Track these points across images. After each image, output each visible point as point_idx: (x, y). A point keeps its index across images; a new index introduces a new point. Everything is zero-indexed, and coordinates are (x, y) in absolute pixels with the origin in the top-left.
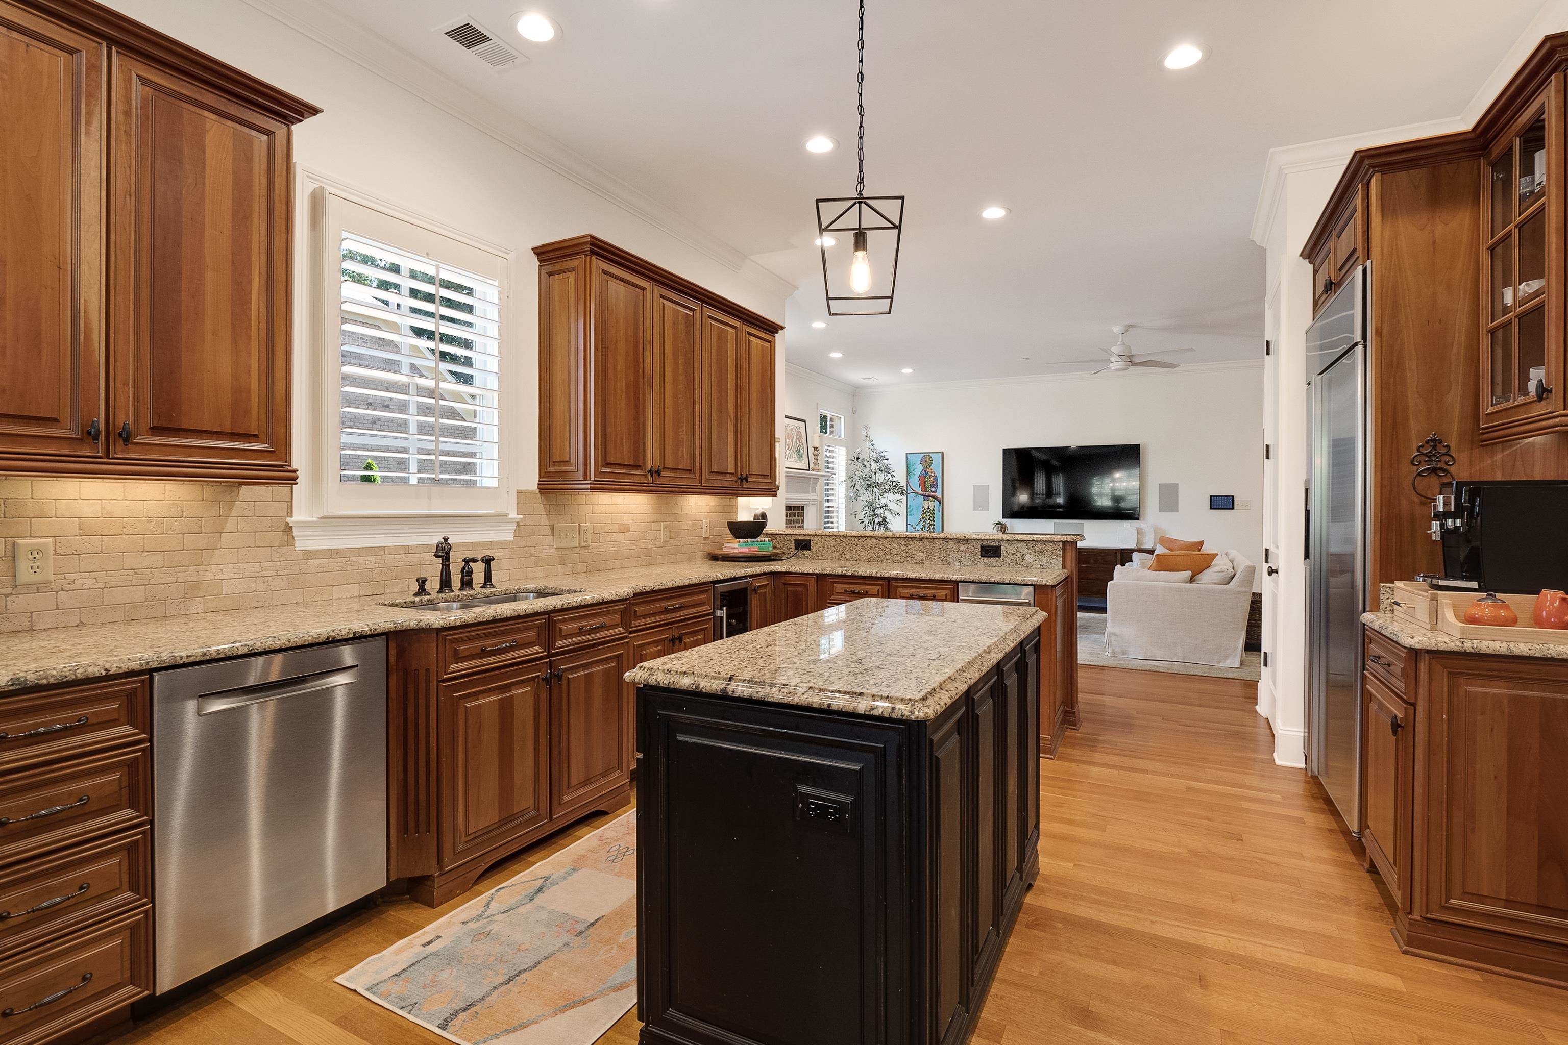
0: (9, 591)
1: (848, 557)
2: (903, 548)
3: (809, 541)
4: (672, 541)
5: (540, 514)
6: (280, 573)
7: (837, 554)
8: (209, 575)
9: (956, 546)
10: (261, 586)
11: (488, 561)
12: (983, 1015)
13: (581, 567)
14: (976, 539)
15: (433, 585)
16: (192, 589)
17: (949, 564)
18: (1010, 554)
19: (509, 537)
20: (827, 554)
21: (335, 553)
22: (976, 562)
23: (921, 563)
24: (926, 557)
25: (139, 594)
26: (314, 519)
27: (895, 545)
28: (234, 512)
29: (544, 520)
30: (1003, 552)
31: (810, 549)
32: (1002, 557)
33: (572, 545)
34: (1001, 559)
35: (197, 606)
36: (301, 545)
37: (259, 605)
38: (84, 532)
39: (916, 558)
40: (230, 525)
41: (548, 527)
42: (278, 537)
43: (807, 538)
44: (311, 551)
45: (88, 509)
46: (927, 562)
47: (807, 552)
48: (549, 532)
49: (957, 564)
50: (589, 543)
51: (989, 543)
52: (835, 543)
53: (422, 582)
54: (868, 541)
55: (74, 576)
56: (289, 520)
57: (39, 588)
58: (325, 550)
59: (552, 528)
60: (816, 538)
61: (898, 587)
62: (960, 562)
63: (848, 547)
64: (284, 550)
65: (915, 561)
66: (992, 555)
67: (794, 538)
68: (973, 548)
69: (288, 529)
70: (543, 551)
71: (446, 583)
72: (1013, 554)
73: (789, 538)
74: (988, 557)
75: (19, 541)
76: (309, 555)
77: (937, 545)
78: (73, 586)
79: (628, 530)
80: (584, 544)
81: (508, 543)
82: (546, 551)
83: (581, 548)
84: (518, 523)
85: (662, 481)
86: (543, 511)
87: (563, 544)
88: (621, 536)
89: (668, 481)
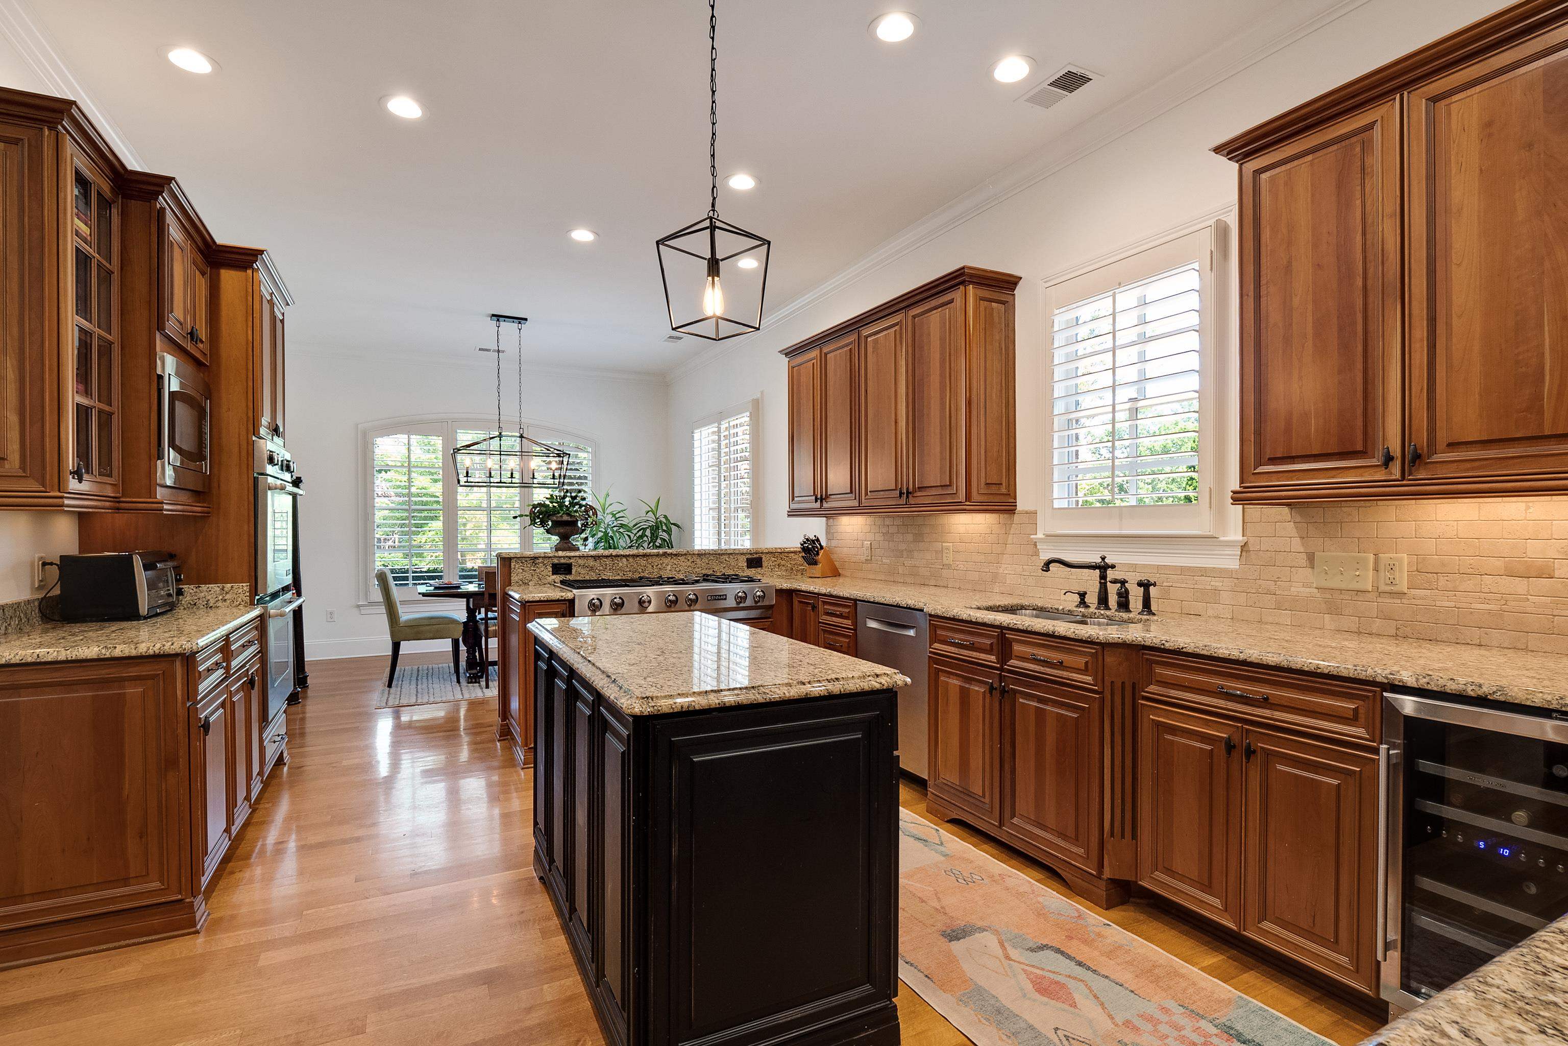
5: (1288, 539)
6: (1032, 574)
11: (1144, 585)
12: (563, 937)
13: (1377, 625)
15: (1092, 599)
19: (1232, 563)
26: (1043, 536)
28: (1011, 532)
29: (1297, 545)
33: (1357, 586)
36: (1042, 555)
40: (1009, 540)
41: (1304, 556)
42: (1030, 549)
48: (1304, 562)
50: (1405, 587)
53: (1082, 595)
56: (1034, 536)
59: (1311, 558)
64: (1034, 557)
69: (1035, 544)
70: (1292, 589)
71: (1103, 600)
75: (944, 544)
79: (1545, 573)
80: (1388, 588)
81: (1221, 570)
82: (1297, 589)
83: (1380, 594)
84: (1244, 547)
85: (1441, 472)
86: (1294, 533)
87: (1335, 582)
88: (1520, 586)
89: (1467, 470)
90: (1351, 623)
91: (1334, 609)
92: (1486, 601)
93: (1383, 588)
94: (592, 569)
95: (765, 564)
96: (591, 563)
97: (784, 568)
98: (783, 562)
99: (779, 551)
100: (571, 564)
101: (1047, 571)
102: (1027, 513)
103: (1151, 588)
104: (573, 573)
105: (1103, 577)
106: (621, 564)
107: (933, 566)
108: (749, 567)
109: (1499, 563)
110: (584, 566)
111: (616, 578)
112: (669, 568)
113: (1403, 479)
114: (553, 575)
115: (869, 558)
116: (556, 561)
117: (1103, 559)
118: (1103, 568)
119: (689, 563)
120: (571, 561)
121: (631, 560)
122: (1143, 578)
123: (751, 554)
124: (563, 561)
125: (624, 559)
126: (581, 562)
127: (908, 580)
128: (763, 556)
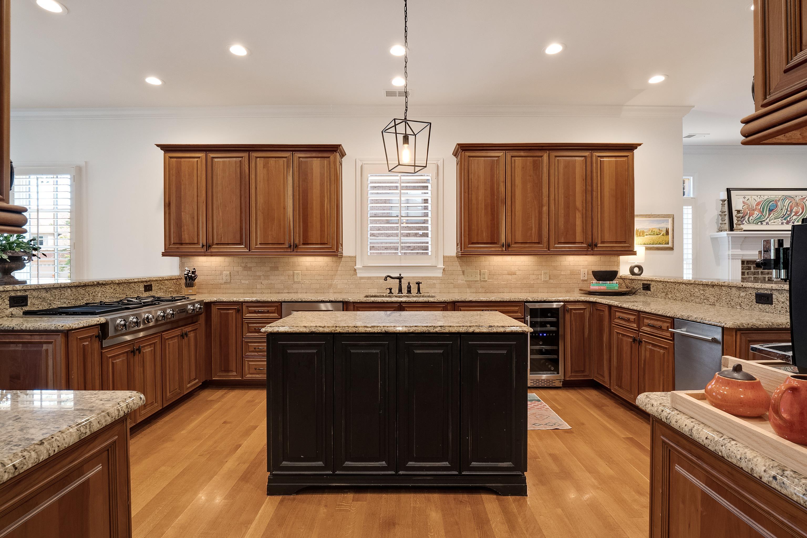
0: (293, 283)
1: (670, 296)
2: (702, 292)
3: (650, 285)
4: (551, 281)
5: (457, 267)
6: (353, 283)
7: (663, 294)
8: (334, 283)
9: (737, 293)
10: (348, 287)
11: (418, 284)
13: (480, 290)
14: (751, 288)
16: (330, 286)
17: (733, 307)
18: (781, 302)
19: (440, 275)
20: (659, 294)
21: (369, 278)
22: (753, 307)
23: (713, 305)
24: (717, 301)
25: (318, 286)
26: (361, 267)
27: (697, 290)
28: (341, 265)
29: (459, 268)
30: (774, 300)
31: (650, 290)
32: (774, 304)
33: (475, 280)
34: (773, 306)
35: (331, 291)
36: (359, 275)
37: (347, 292)
38: (307, 270)
39: (710, 300)
40: (339, 269)
41: (461, 271)
42: (352, 272)
43: (649, 283)
44: (362, 277)
45: (308, 264)
46: (717, 304)
47: (649, 292)
48: (461, 273)
49: (738, 307)
50: (486, 279)
51: (762, 292)
52: (663, 287)
53: (390, 289)
54: (681, 286)
55: (305, 280)
56: (355, 267)
57: (299, 283)
58: (366, 277)
59: (463, 272)
60: (653, 283)
61: (644, 318)
62: (741, 306)
63: (669, 290)
64: (354, 276)
65: (709, 303)
66: (764, 302)
67: (642, 282)
68: (750, 295)
69: (355, 270)
70: (458, 282)
71: (400, 291)
72: (783, 303)
73: (640, 282)
74: (762, 303)
75: (295, 272)
76: (361, 278)
77: (723, 291)
78: (305, 283)
79: (515, 274)
80: (483, 280)
81: (436, 277)
82: (460, 282)
83: (481, 281)
84: (444, 270)
85: (513, 249)
86: (458, 265)
87: (470, 279)
88: (510, 277)
89: (519, 249)
90: (474, 290)
91: (469, 287)
92: (504, 281)
93: (482, 280)
94: (44, 299)
95: (153, 288)
96: (44, 294)
97: (162, 291)
98: (162, 287)
99: (161, 279)
100: (27, 295)
101: (386, 280)
102: (350, 257)
103: (420, 284)
104: (29, 304)
105: (400, 282)
106: (66, 294)
107: (285, 283)
108: (145, 291)
109: (506, 272)
110: (38, 298)
111: (63, 306)
112: (100, 295)
113: (506, 250)
114: (10, 307)
115: (229, 281)
116: (13, 294)
117: (400, 275)
118: (400, 278)
119: (112, 290)
120: (27, 293)
121: (74, 290)
122: (418, 281)
123: (146, 282)
124: (19, 294)
125: (69, 290)
126: (35, 294)
127: (266, 291)
128: (152, 283)
